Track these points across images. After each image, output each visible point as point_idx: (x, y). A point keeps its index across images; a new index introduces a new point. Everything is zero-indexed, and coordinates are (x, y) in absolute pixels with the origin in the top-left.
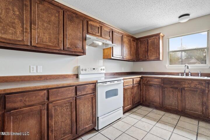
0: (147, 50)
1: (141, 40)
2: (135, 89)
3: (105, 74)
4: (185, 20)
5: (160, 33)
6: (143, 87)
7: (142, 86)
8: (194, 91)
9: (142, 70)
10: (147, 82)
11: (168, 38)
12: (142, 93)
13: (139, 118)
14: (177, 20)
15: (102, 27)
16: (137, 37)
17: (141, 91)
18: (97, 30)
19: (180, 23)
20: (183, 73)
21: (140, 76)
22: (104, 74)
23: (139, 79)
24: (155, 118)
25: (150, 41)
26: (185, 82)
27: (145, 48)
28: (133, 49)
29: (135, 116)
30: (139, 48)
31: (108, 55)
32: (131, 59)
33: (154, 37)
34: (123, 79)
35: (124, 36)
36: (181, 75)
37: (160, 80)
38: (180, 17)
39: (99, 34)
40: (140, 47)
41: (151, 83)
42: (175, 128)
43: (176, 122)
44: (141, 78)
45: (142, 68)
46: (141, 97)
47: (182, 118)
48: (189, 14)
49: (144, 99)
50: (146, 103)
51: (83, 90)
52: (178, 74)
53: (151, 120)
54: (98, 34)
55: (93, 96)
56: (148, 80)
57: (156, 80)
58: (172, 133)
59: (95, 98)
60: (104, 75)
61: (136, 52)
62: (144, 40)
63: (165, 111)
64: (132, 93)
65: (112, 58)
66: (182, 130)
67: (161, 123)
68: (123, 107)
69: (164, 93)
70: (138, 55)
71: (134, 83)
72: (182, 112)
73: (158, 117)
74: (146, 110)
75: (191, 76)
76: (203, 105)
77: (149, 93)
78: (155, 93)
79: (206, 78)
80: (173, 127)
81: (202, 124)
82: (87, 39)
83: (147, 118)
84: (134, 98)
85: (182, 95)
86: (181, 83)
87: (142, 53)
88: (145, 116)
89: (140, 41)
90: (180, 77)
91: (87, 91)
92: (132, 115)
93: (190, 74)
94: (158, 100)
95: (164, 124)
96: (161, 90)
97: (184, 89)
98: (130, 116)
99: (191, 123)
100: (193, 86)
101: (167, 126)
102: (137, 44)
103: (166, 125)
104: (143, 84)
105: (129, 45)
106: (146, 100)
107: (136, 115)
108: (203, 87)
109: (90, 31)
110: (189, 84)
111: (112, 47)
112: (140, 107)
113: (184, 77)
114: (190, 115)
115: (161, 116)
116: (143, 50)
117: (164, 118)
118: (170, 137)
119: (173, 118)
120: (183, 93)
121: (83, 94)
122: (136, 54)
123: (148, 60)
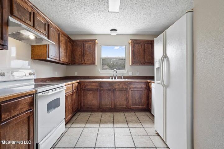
0: (84, 54)
1: (78, 42)
2: (75, 95)
3: (36, 80)
4: (114, 33)
5: (96, 40)
6: (81, 92)
7: (79, 91)
8: (121, 90)
9: (76, 74)
10: (85, 87)
11: (100, 46)
12: (80, 98)
13: (83, 125)
14: (108, 32)
15: (35, 14)
16: (73, 38)
17: (79, 97)
18: (28, 16)
19: (110, 34)
20: (112, 77)
21: (78, 81)
22: (34, 80)
23: (77, 84)
24: (96, 120)
25: (86, 45)
26: (116, 84)
27: (82, 52)
28: (69, 51)
29: (78, 125)
30: (74, 51)
31: (42, 54)
32: (67, 63)
33: (90, 42)
34: (65, 85)
35: (61, 34)
36: (111, 79)
37: (97, 84)
38: (111, 30)
39: (31, 23)
40: (76, 50)
41: (89, 87)
42: (114, 123)
43: (113, 118)
44: (79, 83)
45: (77, 73)
46: (79, 103)
47: (115, 114)
48: (117, 29)
49: (82, 104)
50: (85, 108)
51: (14, 109)
52: (108, 78)
53: (94, 123)
54: (29, 22)
55: (30, 115)
56: (86, 84)
57: (94, 84)
58: (114, 129)
59: (32, 116)
60: (33, 82)
61: (72, 54)
62: (79, 43)
63: (101, 112)
64: (72, 100)
65: (48, 59)
66: (119, 123)
67: (103, 123)
68: (65, 119)
69: (101, 96)
70: (74, 58)
71: (74, 89)
72: (114, 109)
73: (98, 119)
74: (85, 115)
75: (117, 79)
76: (126, 100)
77: (87, 97)
78: (93, 97)
79: (127, 80)
80: (112, 123)
81: (126, 114)
82: (10, 23)
83: (90, 123)
84: (73, 105)
85: (114, 95)
86: (114, 85)
87: (78, 56)
88: (87, 122)
89: (76, 44)
90: (110, 80)
91: (21, 109)
92: (74, 125)
93: (116, 77)
94: (96, 103)
95: (106, 123)
96: (98, 93)
97: (116, 90)
98: (72, 126)
99: (121, 115)
100: (121, 86)
101: (109, 124)
102: (73, 46)
103: (107, 123)
104: (80, 89)
105: (65, 46)
106: (84, 105)
107: (78, 123)
108: (126, 87)
109: (16, 13)
110: (118, 85)
111: (48, 45)
112: (78, 114)
113: (114, 80)
114: (119, 110)
115: (100, 117)
116: (79, 53)
117: (103, 118)
118: (113, 132)
119: (109, 116)
120: (115, 93)
121: (13, 115)
122: (71, 57)
123: (84, 64)
